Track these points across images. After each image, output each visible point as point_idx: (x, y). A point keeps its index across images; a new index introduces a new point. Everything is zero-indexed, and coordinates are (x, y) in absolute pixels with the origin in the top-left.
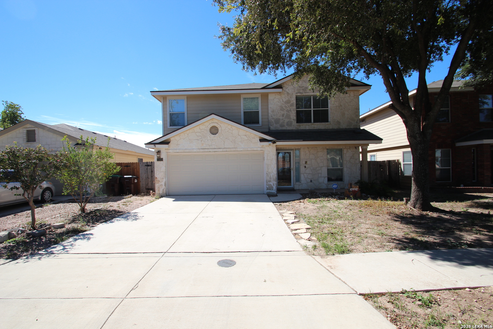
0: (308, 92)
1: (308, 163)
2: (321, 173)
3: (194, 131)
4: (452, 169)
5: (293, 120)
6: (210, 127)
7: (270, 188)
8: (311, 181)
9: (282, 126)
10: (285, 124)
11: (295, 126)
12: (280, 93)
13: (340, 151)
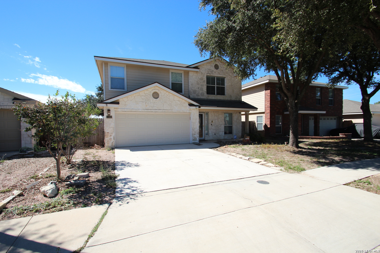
0: (214, 74)
1: (213, 122)
2: (221, 129)
3: (139, 95)
4: (282, 126)
5: (205, 92)
6: (152, 92)
7: (195, 139)
8: (215, 134)
9: (198, 95)
10: (200, 94)
11: (206, 96)
12: (197, 72)
13: (231, 115)
